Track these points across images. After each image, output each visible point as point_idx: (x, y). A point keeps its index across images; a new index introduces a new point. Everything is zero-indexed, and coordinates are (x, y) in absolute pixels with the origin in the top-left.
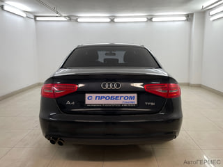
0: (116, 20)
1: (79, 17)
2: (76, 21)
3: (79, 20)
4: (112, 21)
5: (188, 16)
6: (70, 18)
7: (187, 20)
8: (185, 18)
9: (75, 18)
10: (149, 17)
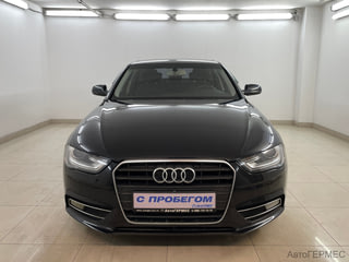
0: (178, 17)
1: (118, 11)
2: (113, 17)
3: (118, 16)
4: (172, 18)
5: (295, 12)
6: (102, 13)
7: (294, 18)
8: (290, 16)
9: (110, 13)
10: (233, 14)
